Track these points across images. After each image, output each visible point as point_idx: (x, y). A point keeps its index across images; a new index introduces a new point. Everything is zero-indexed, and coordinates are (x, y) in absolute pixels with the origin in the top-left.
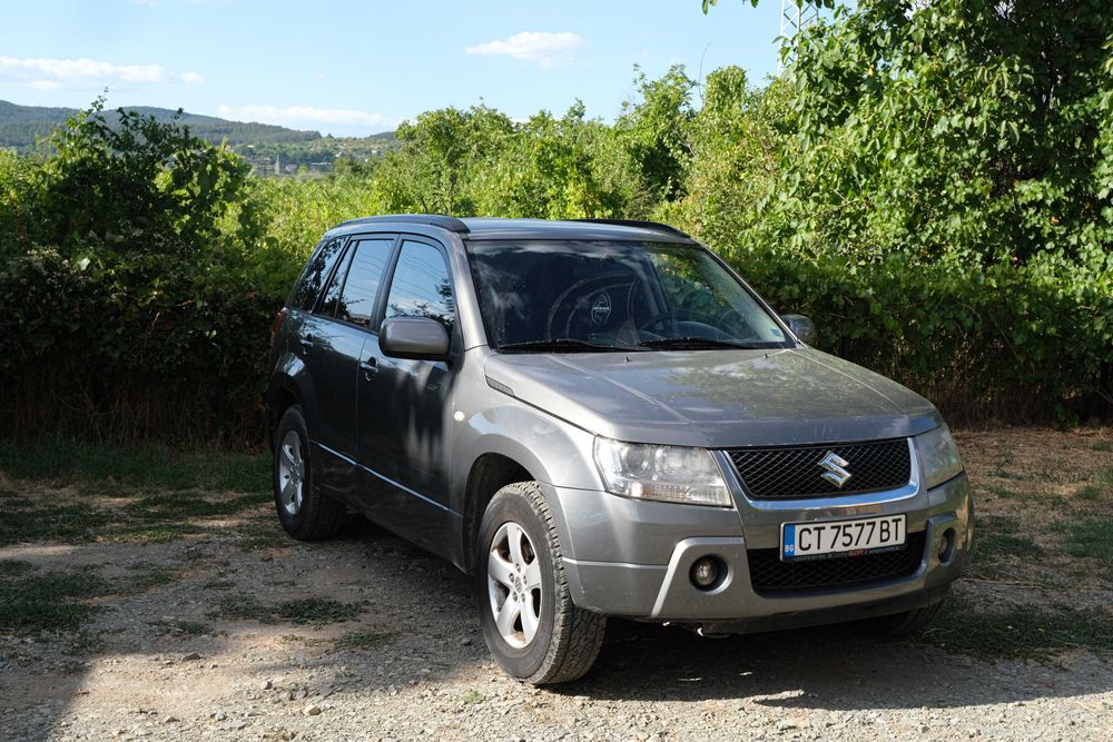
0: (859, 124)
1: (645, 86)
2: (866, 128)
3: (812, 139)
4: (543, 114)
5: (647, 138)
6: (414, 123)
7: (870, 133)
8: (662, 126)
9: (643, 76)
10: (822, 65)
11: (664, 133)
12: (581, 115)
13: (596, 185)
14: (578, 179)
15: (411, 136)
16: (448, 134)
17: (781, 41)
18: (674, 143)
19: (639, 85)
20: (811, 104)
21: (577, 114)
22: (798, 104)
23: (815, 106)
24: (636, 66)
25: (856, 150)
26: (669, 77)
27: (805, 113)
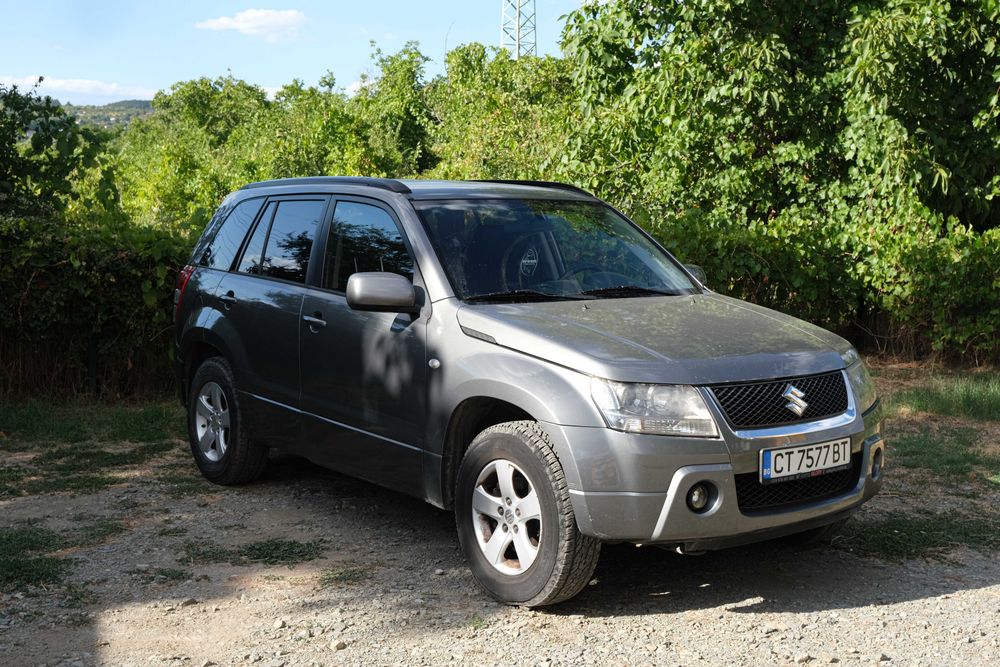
0: (636, 94)
1: (382, 61)
2: (643, 97)
3: (593, 106)
4: (296, 82)
5: (395, 106)
6: (169, 92)
7: (647, 101)
8: (408, 96)
9: (379, 51)
10: (602, 41)
11: (410, 103)
12: (331, 85)
13: (372, 150)
14: (356, 144)
15: (167, 105)
16: (202, 103)
17: (566, 19)
18: (420, 112)
19: (377, 59)
20: (593, 76)
21: (328, 84)
22: (580, 76)
23: (596, 78)
24: (372, 42)
25: (635, 117)
26: (405, 52)
27: (587, 84)
